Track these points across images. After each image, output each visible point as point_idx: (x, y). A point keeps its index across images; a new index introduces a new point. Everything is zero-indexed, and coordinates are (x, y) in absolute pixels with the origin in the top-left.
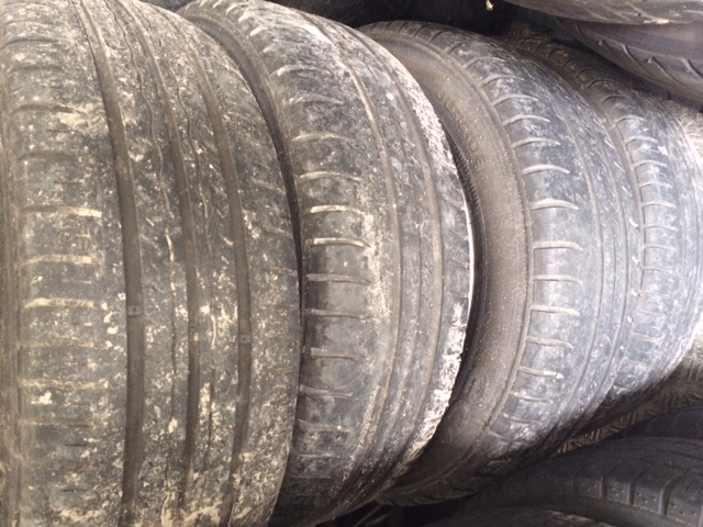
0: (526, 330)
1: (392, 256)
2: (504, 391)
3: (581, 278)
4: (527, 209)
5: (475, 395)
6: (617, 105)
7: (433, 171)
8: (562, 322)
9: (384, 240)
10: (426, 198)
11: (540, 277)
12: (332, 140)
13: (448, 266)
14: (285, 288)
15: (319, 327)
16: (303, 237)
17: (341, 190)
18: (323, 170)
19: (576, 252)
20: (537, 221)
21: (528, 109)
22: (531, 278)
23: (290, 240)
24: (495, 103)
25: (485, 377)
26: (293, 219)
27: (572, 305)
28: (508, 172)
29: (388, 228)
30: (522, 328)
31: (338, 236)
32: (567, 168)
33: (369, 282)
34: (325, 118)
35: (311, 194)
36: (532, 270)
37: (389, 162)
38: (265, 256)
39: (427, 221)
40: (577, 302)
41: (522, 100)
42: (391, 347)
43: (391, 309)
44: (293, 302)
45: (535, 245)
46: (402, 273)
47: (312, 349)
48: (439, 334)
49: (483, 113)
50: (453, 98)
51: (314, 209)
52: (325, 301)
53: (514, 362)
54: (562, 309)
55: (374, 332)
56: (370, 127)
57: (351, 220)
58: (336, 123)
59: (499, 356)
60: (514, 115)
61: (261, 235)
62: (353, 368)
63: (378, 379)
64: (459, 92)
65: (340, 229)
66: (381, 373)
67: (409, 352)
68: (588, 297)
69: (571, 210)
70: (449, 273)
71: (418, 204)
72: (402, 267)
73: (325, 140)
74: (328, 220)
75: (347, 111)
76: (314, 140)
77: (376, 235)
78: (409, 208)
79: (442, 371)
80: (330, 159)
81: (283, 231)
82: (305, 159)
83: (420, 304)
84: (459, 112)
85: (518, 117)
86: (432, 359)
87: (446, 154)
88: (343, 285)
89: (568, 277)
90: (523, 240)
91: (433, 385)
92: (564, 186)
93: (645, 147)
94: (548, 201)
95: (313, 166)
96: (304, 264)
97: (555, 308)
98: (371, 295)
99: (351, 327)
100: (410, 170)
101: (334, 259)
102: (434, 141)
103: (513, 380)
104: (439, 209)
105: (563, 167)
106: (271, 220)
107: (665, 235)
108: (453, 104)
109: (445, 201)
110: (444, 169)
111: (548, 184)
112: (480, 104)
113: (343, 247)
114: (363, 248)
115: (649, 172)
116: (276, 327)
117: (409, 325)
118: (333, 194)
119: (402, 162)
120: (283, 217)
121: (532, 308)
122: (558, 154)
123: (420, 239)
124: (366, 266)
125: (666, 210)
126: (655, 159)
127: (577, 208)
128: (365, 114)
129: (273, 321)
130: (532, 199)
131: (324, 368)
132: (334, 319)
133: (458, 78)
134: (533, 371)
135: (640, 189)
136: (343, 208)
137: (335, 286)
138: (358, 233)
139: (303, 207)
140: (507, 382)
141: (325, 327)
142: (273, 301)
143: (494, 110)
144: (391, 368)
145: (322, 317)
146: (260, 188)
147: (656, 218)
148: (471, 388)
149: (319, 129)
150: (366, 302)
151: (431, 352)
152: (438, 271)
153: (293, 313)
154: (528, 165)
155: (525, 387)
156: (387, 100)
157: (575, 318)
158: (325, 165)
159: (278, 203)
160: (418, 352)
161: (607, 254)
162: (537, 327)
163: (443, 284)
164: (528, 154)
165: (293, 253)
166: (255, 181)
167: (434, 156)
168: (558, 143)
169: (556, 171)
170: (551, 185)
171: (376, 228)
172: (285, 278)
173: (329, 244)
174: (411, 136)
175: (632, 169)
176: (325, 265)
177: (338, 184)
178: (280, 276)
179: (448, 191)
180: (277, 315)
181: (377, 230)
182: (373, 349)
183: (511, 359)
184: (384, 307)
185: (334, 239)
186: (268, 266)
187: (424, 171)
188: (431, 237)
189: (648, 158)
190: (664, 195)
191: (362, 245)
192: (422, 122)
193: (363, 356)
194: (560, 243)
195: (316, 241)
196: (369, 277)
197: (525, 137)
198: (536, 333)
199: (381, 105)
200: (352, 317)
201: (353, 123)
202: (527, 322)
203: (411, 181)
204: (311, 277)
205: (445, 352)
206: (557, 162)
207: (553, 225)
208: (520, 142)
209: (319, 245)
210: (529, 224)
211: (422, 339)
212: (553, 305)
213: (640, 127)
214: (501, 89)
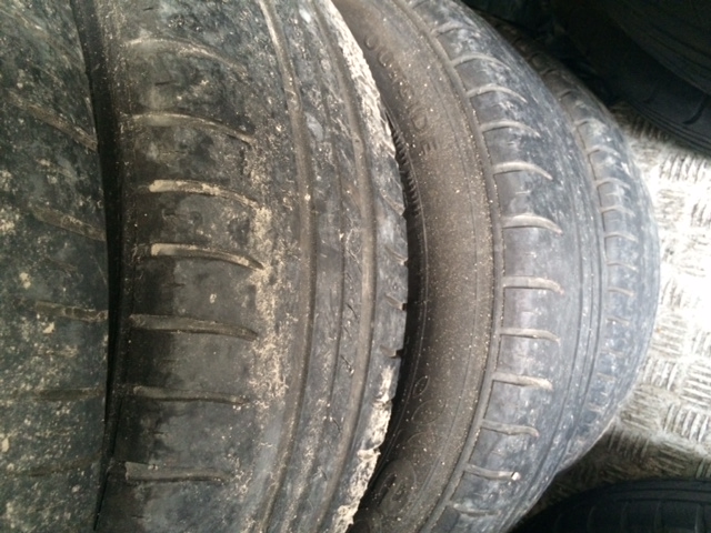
0: (482, 411)
1: (297, 288)
2: (439, 501)
3: (559, 335)
4: (498, 226)
5: (393, 503)
6: (578, 103)
7: (367, 147)
8: (533, 399)
9: (287, 257)
10: (356, 190)
11: (509, 331)
12: (203, 58)
13: (380, 307)
14: (71, 351)
15: (146, 422)
16: (128, 237)
17: (215, 155)
18: (182, 111)
19: (557, 295)
20: (512, 246)
21: (502, 78)
22: (497, 332)
23: (97, 243)
24: (455, 62)
25: (411, 478)
26: (107, 200)
27: (546, 374)
28: (472, 166)
29: (296, 237)
30: (476, 406)
31: (202, 242)
32: (549, 172)
33: (253, 334)
34: (192, 16)
35: (153, 153)
36: (499, 318)
37: (303, 121)
38: (24, 276)
39: (356, 230)
40: (552, 369)
41: (493, 64)
42: (280, 449)
43: (288, 382)
44: (90, 381)
45: (505, 282)
46: (311, 317)
47: (129, 465)
48: (357, 419)
49: (437, 75)
50: (391, 47)
51: (157, 186)
52: (164, 371)
53: (459, 458)
54: (534, 380)
55: (255, 427)
56: (273, 53)
57: (229, 213)
58: (212, 29)
59: (435, 447)
60: (484, 83)
61: (18, 225)
62: (207, 498)
63: (253, 508)
64: (402, 41)
65: (207, 229)
66: (259, 500)
67: (310, 454)
68: (563, 363)
69: (555, 233)
70: (381, 317)
71: (344, 198)
72: (312, 307)
73: (189, 56)
74: (185, 208)
75: (234, 16)
76: (168, 51)
77: (275, 246)
78: (331, 204)
79: (354, 476)
80: (197, 92)
81: (80, 221)
82: (145, 83)
83: (336, 371)
84: (399, 70)
85: (489, 87)
86: (342, 458)
87: (383, 125)
88: (204, 339)
89: (546, 332)
90: (488, 273)
91: (337, 499)
92: (547, 196)
93: (610, 161)
94: (527, 217)
95: (161, 99)
96: (126, 292)
97: (527, 379)
98: (257, 357)
99: (211, 421)
100: (335, 139)
101: (190, 287)
102: (369, 102)
103: (454, 485)
104: (374, 212)
105: (545, 169)
106: (51, 193)
107: (628, 276)
108: (390, 58)
109: (382, 200)
110: (382, 148)
111: (529, 192)
112: (432, 60)
113: (211, 265)
114: (248, 270)
115: (615, 194)
116: (40, 446)
117: (314, 408)
118: (198, 158)
119: (323, 125)
120: (83, 190)
121: (493, 377)
122: (539, 150)
123: (344, 259)
124: (252, 304)
125: (630, 245)
126: (620, 178)
127: (560, 231)
128: (265, 29)
129: (31, 431)
130: (505, 211)
131: (151, 503)
132: (181, 406)
133: (401, 20)
134: (487, 472)
135: (602, 214)
136: (216, 190)
137: (188, 340)
138: (243, 240)
139: (133, 179)
140: (445, 488)
141: (159, 422)
142: (35, 383)
143: (455, 71)
144: (276, 484)
145: (154, 401)
146: (30, 120)
147: (620, 254)
148: (385, 492)
149: (180, 33)
150: (245, 372)
151: (342, 447)
152: (365, 313)
153: (89, 406)
154: (503, 159)
155: (472, 496)
156: (301, 19)
157: (547, 392)
158: (186, 100)
159: (73, 160)
160: (324, 452)
161: (586, 300)
162: (499, 406)
163: (372, 336)
164: (502, 143)
165: (102, 273)
166: (20, 102)
167: (369, 125)
168: (537, 134)
169: (537, 174)
170: (532, 193)
171: (274, 232)
172: (74, 327)
173: (183, 256)
174: (336, 86)
175: (594, 187)
176: (171, 298)
177: (209, 141)
178: (62, 324)
179: (387, 184)
180: (44, 415)
181: (276, 237)
182: (250, 460)
183: (455, 453)
184: (277, 379)
185: (194, 248)
186: (31, 302)
187: (356, 146)
188: (360, 256)
189: (613, 175)
190: (629, 225)
191: (247, 263)
192: (352, 69)
193: (230, 473)
194: (541, 280)
195: (156, 249)
196: (256, 327)
197: (500, 118)
198: (496, 415)
199: (291, 24)
200: (216, 401)
201: (244, 39)
202: (486, 397)
203: (335, 157)
204: (139, 320)
205: (363, 446)
206: (538, 162)
207: (534, 254)
208: (492, 124)
209: (161, 257)
210: (500, 248)
211: (331, 430)
212: (525, 374)
213: (604, 135)
214: (465, 43)
